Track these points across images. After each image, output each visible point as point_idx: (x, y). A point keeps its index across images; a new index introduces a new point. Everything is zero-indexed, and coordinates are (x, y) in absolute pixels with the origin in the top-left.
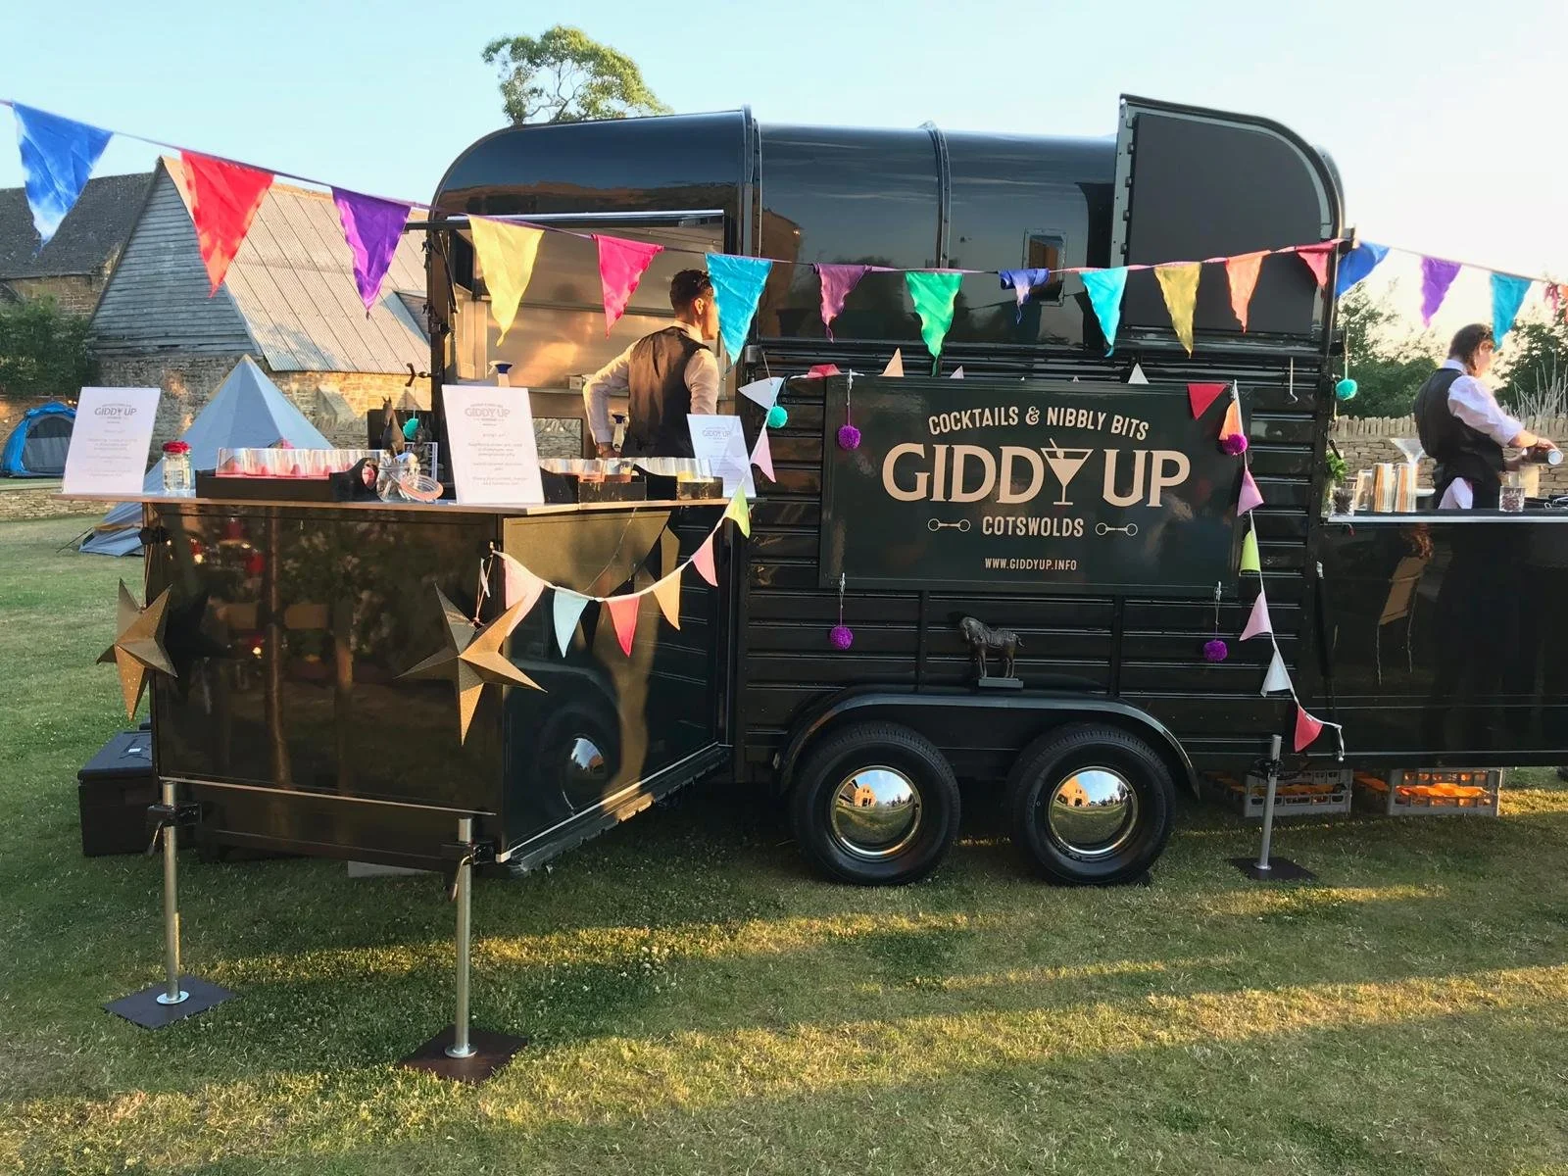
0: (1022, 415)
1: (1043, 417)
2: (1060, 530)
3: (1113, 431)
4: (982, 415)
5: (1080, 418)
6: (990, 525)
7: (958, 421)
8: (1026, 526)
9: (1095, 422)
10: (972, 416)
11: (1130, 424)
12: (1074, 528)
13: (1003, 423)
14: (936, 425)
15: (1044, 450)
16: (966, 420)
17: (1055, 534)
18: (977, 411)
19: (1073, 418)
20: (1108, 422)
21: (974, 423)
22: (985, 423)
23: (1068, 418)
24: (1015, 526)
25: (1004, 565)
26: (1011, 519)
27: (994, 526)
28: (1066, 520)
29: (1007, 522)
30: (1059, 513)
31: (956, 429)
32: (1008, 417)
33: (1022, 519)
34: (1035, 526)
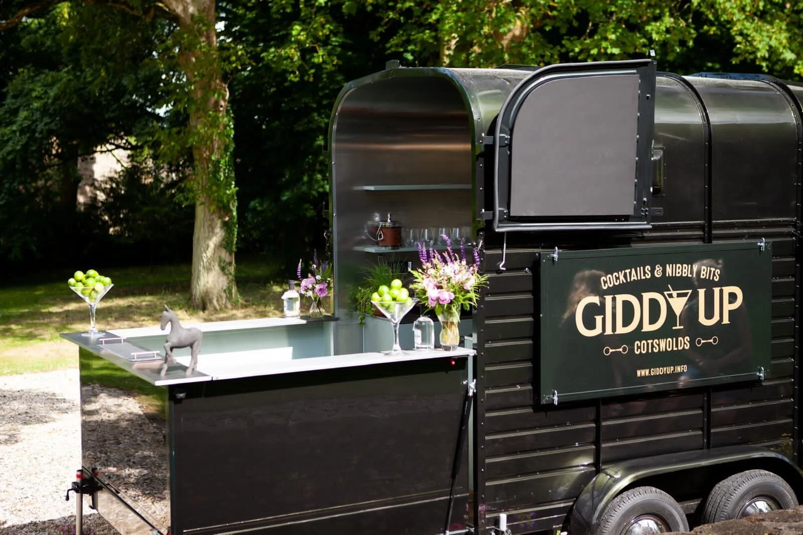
2: (677, 346)
3: (702, 277)
4: (630, 273)
5: (684, 270)
6: (639, 348)
7: (617, 278)
8: (659, 345)
10: (625, 274)
11: (710, 271)
12: (685, 343)
13: (643, 278)
14: (605, 282)
15: (666, 293)
16: (622, 278)
17: (675, 349)
18: (628, 271)
19: (680, 271)
21: (626, 279)
22: (633, 278)
23: (678, 271)
24: (653, 346)
25: (647, 373)
26: (650, 342)
27: (641, 347)
28: (680, 339)
29: (648, 344)
30: (676, 334)
31: (617, 284)
32: (645, 273)
33: (656, 340)
34: (663, 345)
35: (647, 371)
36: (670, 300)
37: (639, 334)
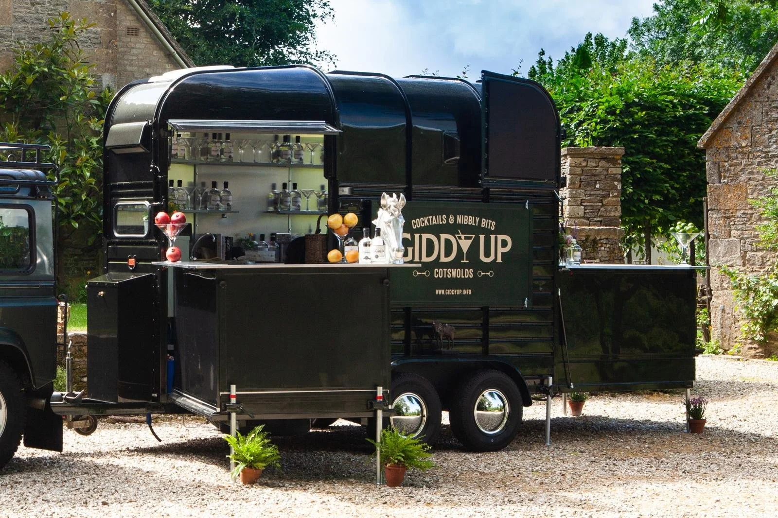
0: (447, 219)
1: (456, 219)
2: (464, 275)
3: (482, 226)
4: (432, 219)
5: (470, 220)
6: (437, 273)
7: (423, 222)
8: (451, 273)
9: (475, 222)
10: (429, 219)
11: (488, 222)
12: (469, 274)
13: (441, 223)
14: (415, 224)
15: (456, 236)
16: (426, 222)
17: (463, 277)
18: (430, 217)
19: (467, 220)
20: (480, 222)
21: (429, 223)
22: (434, 223)
23: (465, 220)
24: (447, 273)
25: (443, 293)
26: (445, 270)
27: (439, 273)
28: (466, 270)
29: (444, 271)
30: (463, 266)
31: (423, 226)
32: (442, 220)
33: (450, 269)
34: (454, 273)
35: (443, 291)
36: (459, 241)
37: (437, 263)
